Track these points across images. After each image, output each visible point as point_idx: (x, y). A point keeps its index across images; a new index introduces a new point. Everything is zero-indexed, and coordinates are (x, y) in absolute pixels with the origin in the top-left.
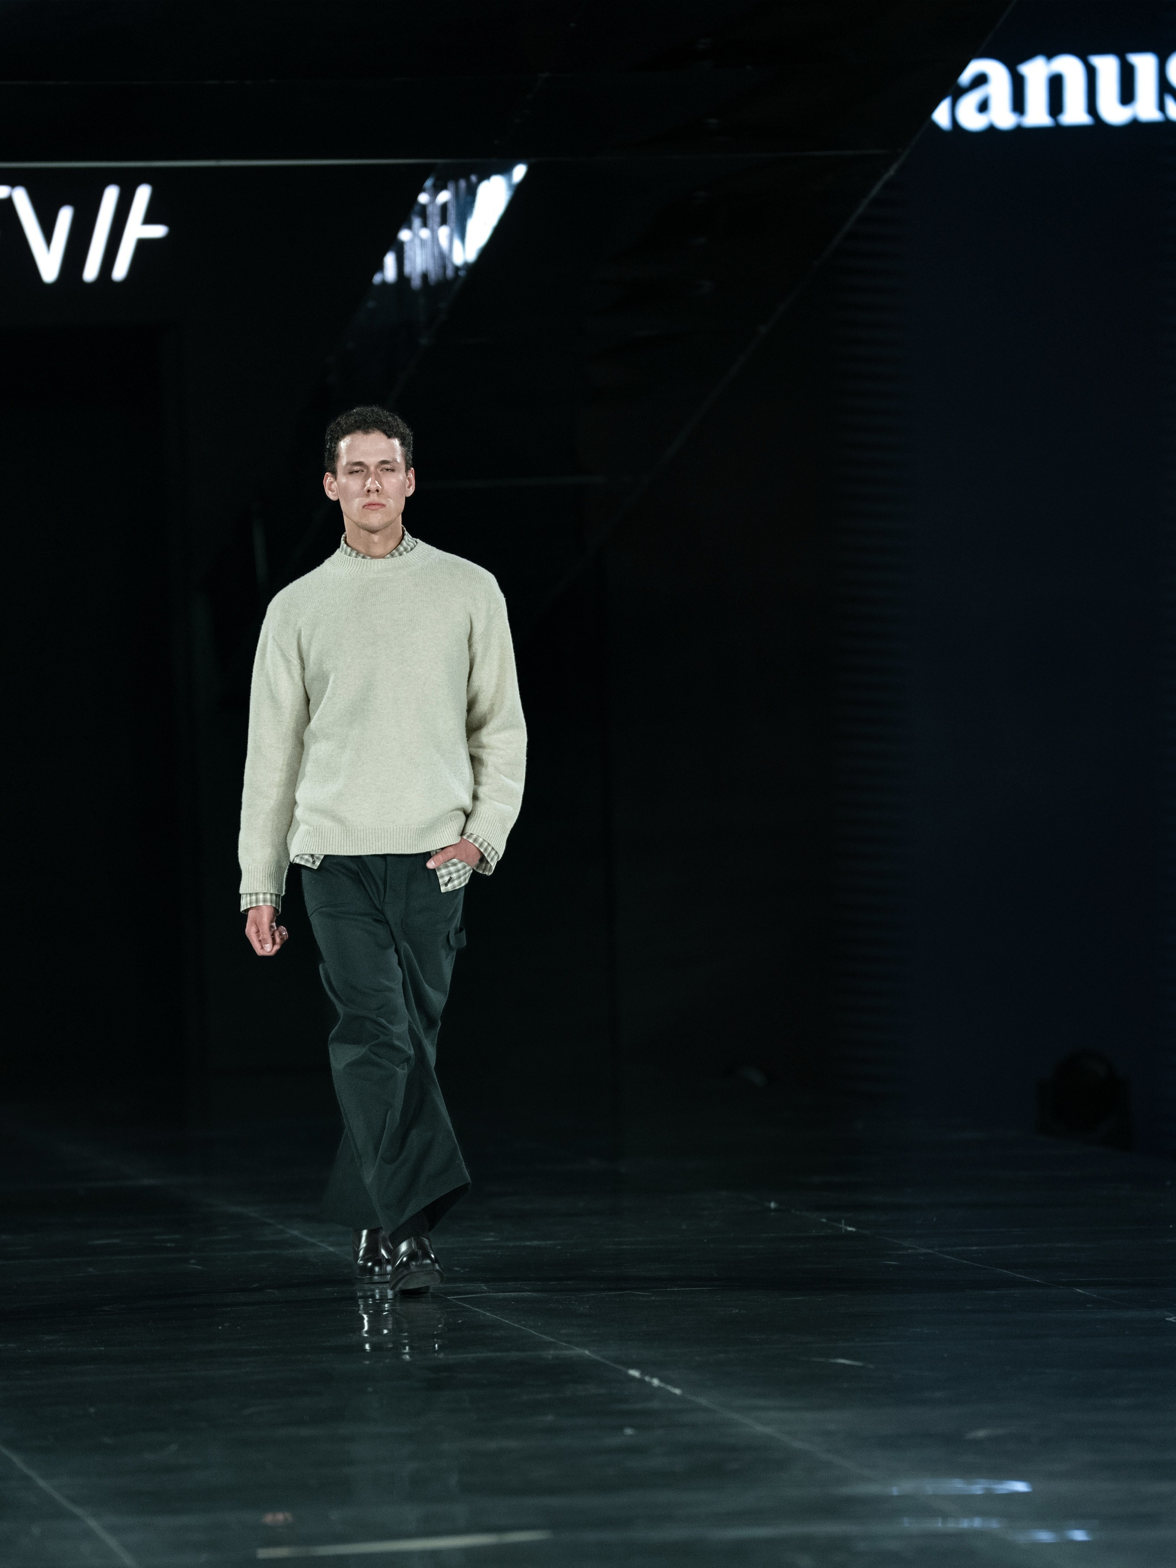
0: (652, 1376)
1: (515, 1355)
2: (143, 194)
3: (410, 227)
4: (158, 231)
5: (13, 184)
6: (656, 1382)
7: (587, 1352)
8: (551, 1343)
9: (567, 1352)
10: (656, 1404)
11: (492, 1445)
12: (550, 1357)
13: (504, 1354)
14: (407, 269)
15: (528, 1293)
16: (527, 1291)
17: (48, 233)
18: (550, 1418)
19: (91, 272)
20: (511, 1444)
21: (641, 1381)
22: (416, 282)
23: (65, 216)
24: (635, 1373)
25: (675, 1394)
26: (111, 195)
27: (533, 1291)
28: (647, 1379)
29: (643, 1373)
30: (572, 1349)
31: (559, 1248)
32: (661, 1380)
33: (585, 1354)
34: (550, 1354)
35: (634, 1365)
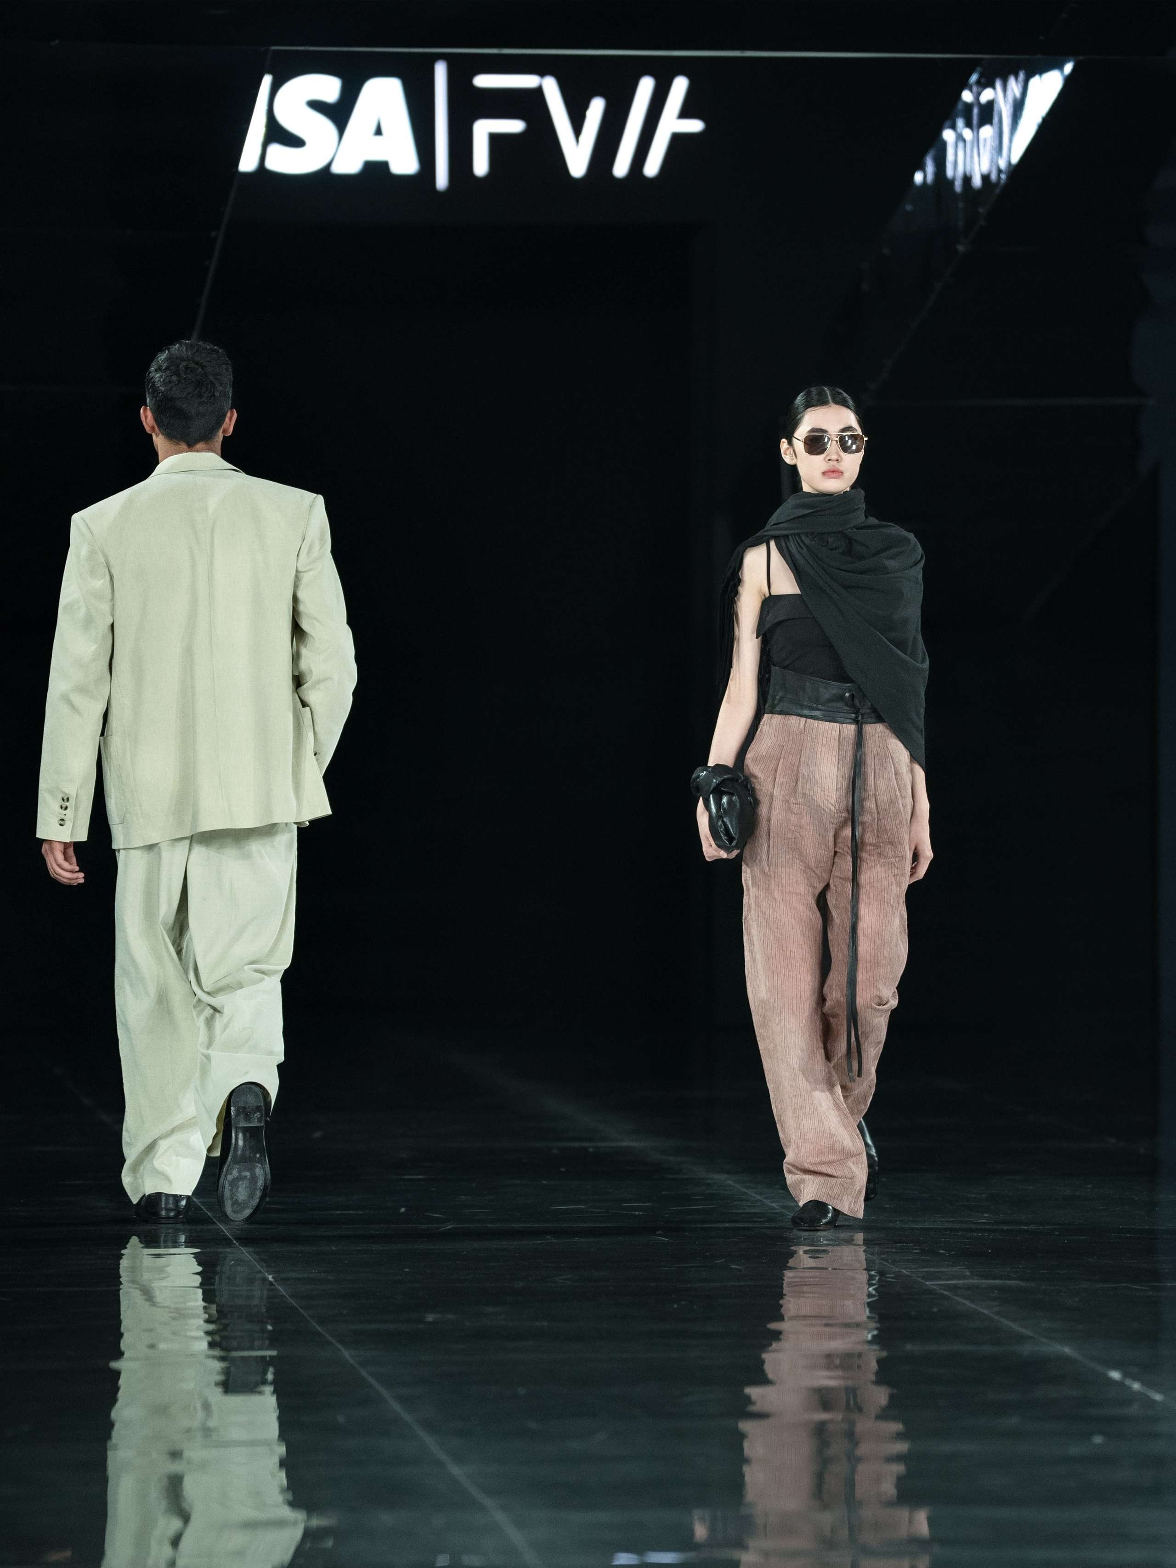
0: (1135, 1378)
1: (988, 1349)
2: (680, 86)
3: (953, 127)
4: (695, 126)
5: (542, 74)
6: (1136, 1386)
7: (1066, 1349)
8: (1030, 1337)
9: (1046, 1348)
10: (1134, 1410)
11: (947, 1447)
12: (1026, 1353)
13: (976, 1347)
14: (950, 173)
15: (1014, 1282)
16: (1014, 1279)
17: (577, 124)
18: (1014, 1421)
19: (621, 167)
20: (967, 1447)
21: (1119, 1384)
22: (958, 186)
23: (596, 108)
24: (1115, 1375)
25: (1155, 1402)
26: (646, 86)
27: (1021, 1279)
28: (1127, 1382)
29: (1126, 1375)
30: (1052, 1346)
32: (1143, 1383)
33: (1064, 1351)
34: (1027, 1349)
35: (1115, 1366)
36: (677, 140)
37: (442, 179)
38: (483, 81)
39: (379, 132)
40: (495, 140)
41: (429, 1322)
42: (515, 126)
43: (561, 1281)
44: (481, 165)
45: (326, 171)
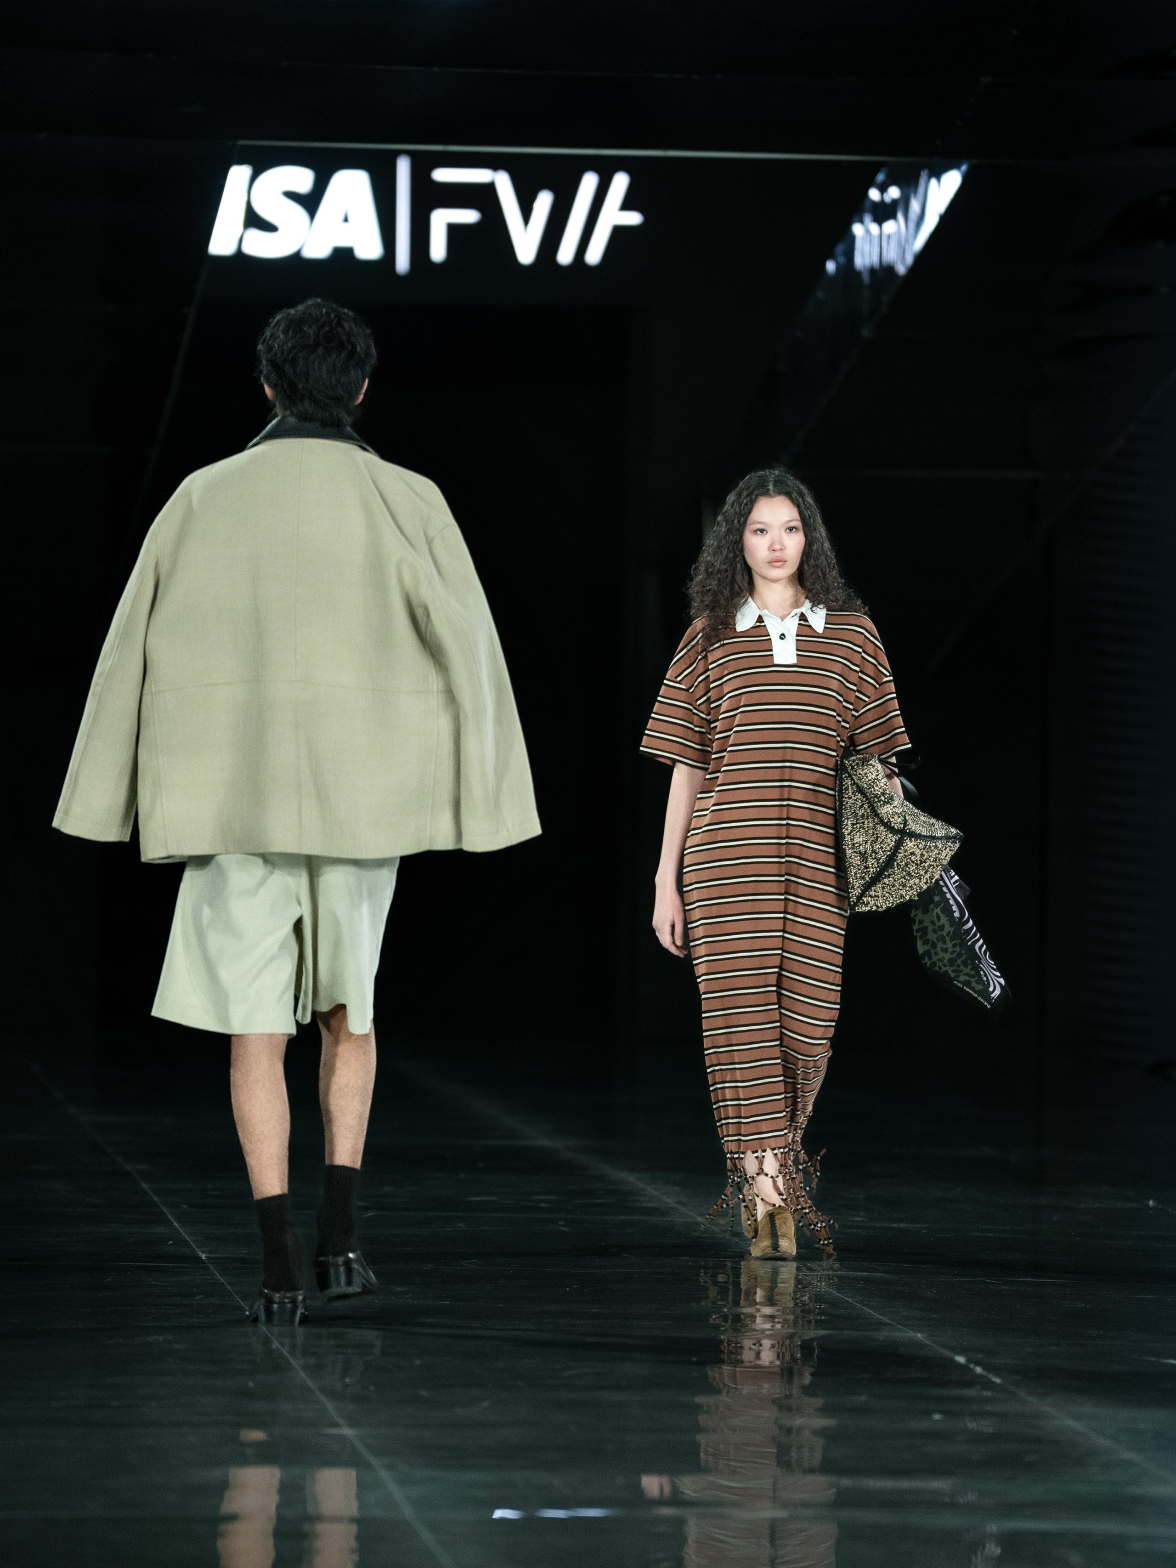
0: (977, 1363)
1: (846, 1334)
2: (620, 182)
4: (634, 218)
6: (978, 1370)
7: (919, 1336)
8: (887, 1324)
9: (900, 1334)
10: (975, 1391)
11: (799, 1422)
12: (882, 1338)
13: (837, 1332)
14: (857, 264)
15: (880, 1274)
16: (880, 1272)
18: (863, 1398)
19: (566, 255)
21: (964, 1367)
22: (866, 278)
23: (544, 202)
24: (961, 1359)
25: (994, 1383)
26: (589, 182)
27: (886, 1273)
28: (972, 1366)
29: (970, 1359)
30: (907, 1332)
31: (925, 1231)
32: (985, 1368)
33: (917, 1337)
34: (882, 1335)
35: (962, 1351)
36: (618, 232)
37: (402, 263)
38: (442, 175)
39: (346, 220)
40: (453, 229)
42: (469, 216)
44: (438, 251)
45: (296, 254)
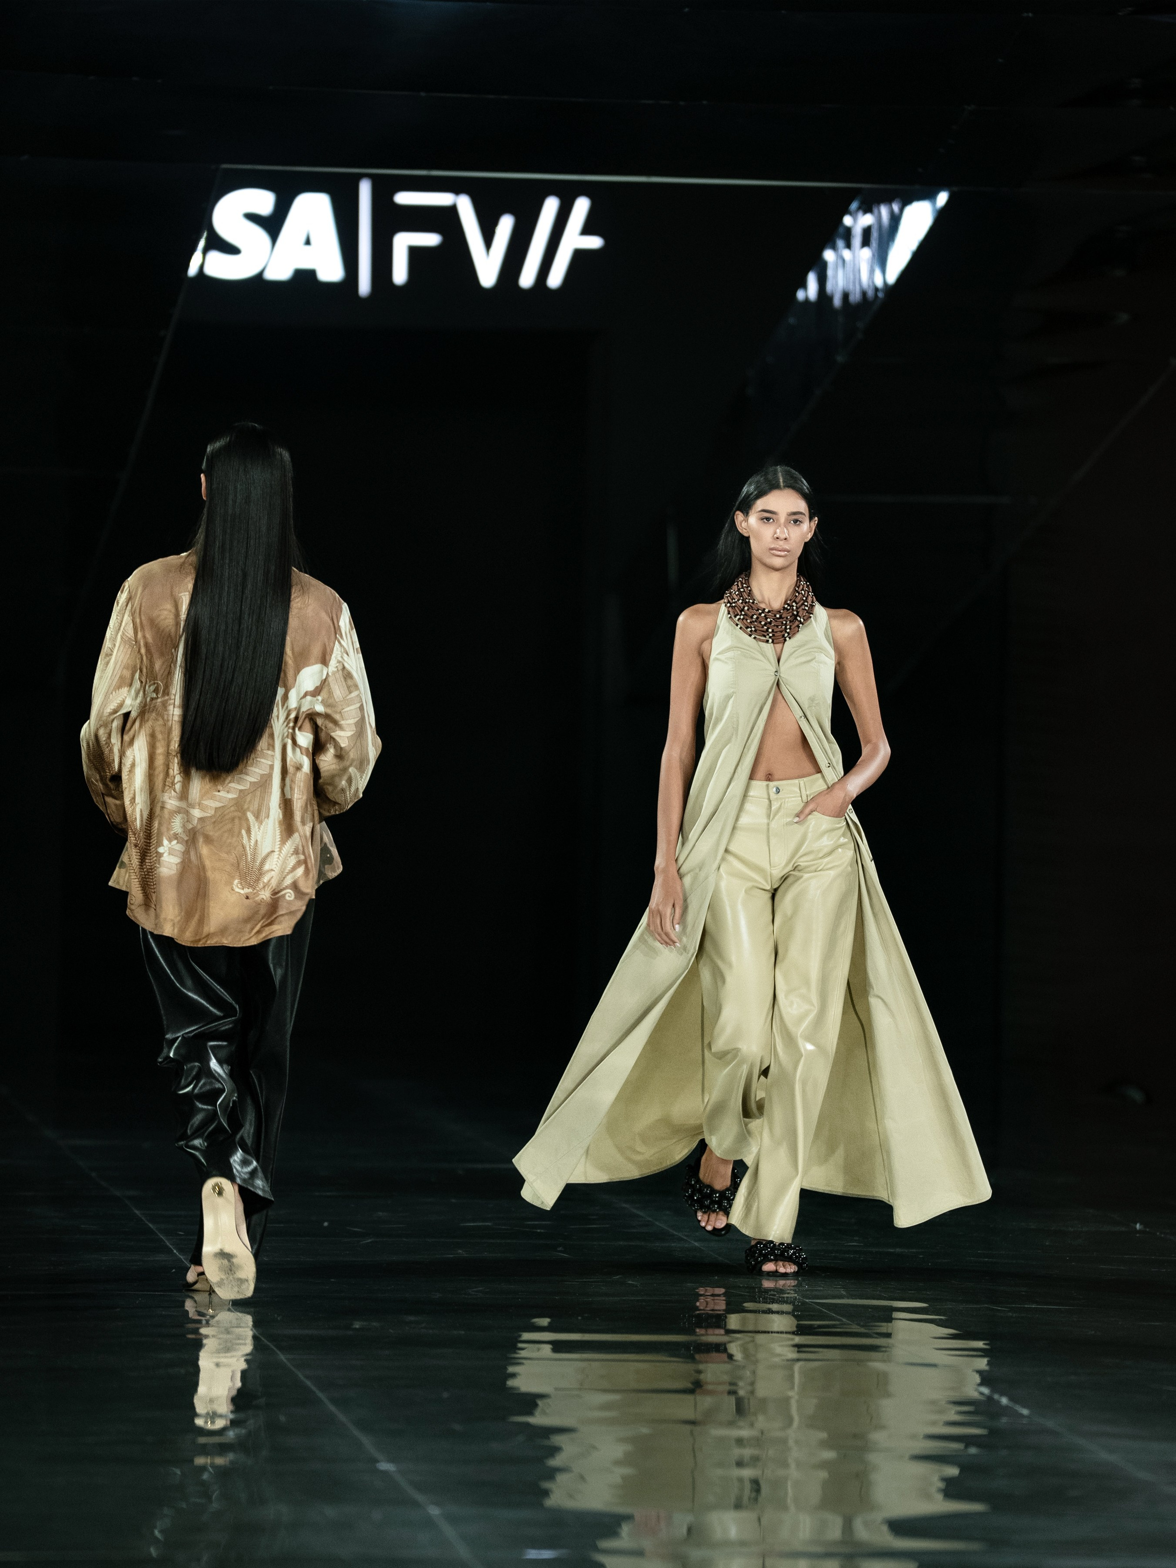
2: (582, 206)
3: (834, 248)
4: (594, 242)
14: (828, 289)
17: (488, 238)
22: (837, 301)
23: (506, 225)
26: (551, 206)
36: (579, 255)
37: (364, 285)
38: (404, 198)
39: (308, 242)
40: (415, 252)
41: (356, 1329)
42: (431, 239)
43: (473, 1293)
44: (400, 274)
45: (259, 277)
